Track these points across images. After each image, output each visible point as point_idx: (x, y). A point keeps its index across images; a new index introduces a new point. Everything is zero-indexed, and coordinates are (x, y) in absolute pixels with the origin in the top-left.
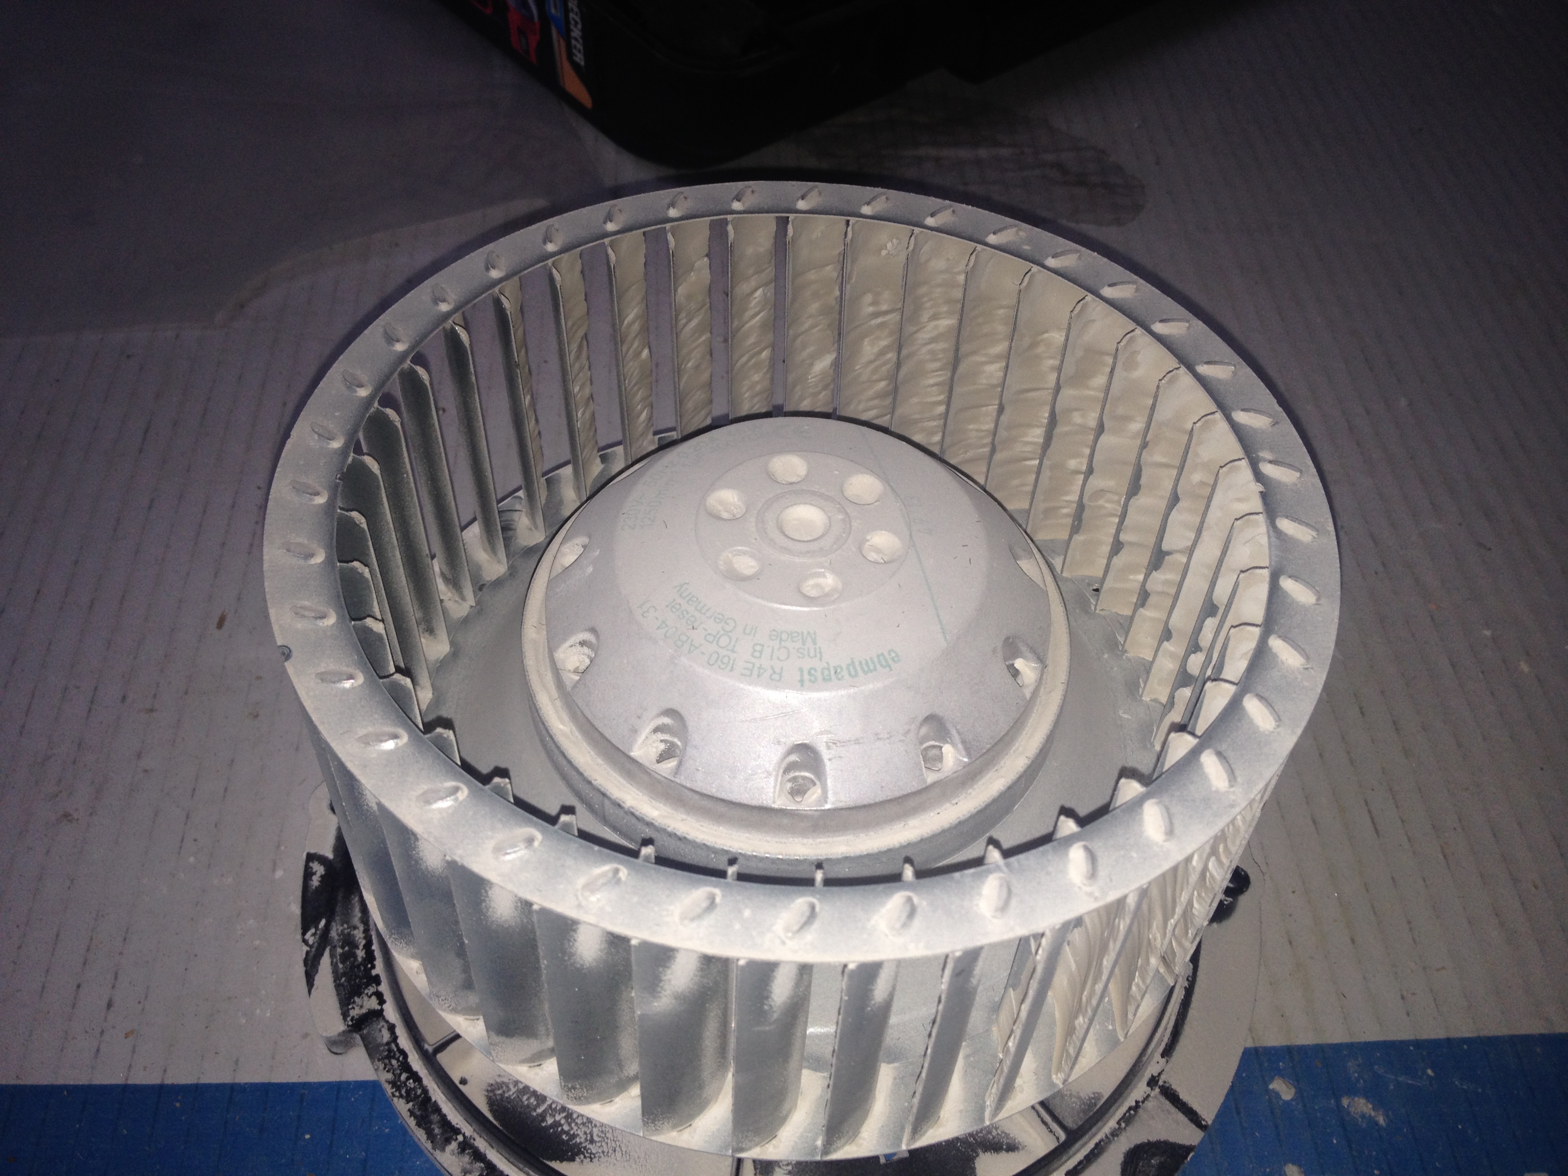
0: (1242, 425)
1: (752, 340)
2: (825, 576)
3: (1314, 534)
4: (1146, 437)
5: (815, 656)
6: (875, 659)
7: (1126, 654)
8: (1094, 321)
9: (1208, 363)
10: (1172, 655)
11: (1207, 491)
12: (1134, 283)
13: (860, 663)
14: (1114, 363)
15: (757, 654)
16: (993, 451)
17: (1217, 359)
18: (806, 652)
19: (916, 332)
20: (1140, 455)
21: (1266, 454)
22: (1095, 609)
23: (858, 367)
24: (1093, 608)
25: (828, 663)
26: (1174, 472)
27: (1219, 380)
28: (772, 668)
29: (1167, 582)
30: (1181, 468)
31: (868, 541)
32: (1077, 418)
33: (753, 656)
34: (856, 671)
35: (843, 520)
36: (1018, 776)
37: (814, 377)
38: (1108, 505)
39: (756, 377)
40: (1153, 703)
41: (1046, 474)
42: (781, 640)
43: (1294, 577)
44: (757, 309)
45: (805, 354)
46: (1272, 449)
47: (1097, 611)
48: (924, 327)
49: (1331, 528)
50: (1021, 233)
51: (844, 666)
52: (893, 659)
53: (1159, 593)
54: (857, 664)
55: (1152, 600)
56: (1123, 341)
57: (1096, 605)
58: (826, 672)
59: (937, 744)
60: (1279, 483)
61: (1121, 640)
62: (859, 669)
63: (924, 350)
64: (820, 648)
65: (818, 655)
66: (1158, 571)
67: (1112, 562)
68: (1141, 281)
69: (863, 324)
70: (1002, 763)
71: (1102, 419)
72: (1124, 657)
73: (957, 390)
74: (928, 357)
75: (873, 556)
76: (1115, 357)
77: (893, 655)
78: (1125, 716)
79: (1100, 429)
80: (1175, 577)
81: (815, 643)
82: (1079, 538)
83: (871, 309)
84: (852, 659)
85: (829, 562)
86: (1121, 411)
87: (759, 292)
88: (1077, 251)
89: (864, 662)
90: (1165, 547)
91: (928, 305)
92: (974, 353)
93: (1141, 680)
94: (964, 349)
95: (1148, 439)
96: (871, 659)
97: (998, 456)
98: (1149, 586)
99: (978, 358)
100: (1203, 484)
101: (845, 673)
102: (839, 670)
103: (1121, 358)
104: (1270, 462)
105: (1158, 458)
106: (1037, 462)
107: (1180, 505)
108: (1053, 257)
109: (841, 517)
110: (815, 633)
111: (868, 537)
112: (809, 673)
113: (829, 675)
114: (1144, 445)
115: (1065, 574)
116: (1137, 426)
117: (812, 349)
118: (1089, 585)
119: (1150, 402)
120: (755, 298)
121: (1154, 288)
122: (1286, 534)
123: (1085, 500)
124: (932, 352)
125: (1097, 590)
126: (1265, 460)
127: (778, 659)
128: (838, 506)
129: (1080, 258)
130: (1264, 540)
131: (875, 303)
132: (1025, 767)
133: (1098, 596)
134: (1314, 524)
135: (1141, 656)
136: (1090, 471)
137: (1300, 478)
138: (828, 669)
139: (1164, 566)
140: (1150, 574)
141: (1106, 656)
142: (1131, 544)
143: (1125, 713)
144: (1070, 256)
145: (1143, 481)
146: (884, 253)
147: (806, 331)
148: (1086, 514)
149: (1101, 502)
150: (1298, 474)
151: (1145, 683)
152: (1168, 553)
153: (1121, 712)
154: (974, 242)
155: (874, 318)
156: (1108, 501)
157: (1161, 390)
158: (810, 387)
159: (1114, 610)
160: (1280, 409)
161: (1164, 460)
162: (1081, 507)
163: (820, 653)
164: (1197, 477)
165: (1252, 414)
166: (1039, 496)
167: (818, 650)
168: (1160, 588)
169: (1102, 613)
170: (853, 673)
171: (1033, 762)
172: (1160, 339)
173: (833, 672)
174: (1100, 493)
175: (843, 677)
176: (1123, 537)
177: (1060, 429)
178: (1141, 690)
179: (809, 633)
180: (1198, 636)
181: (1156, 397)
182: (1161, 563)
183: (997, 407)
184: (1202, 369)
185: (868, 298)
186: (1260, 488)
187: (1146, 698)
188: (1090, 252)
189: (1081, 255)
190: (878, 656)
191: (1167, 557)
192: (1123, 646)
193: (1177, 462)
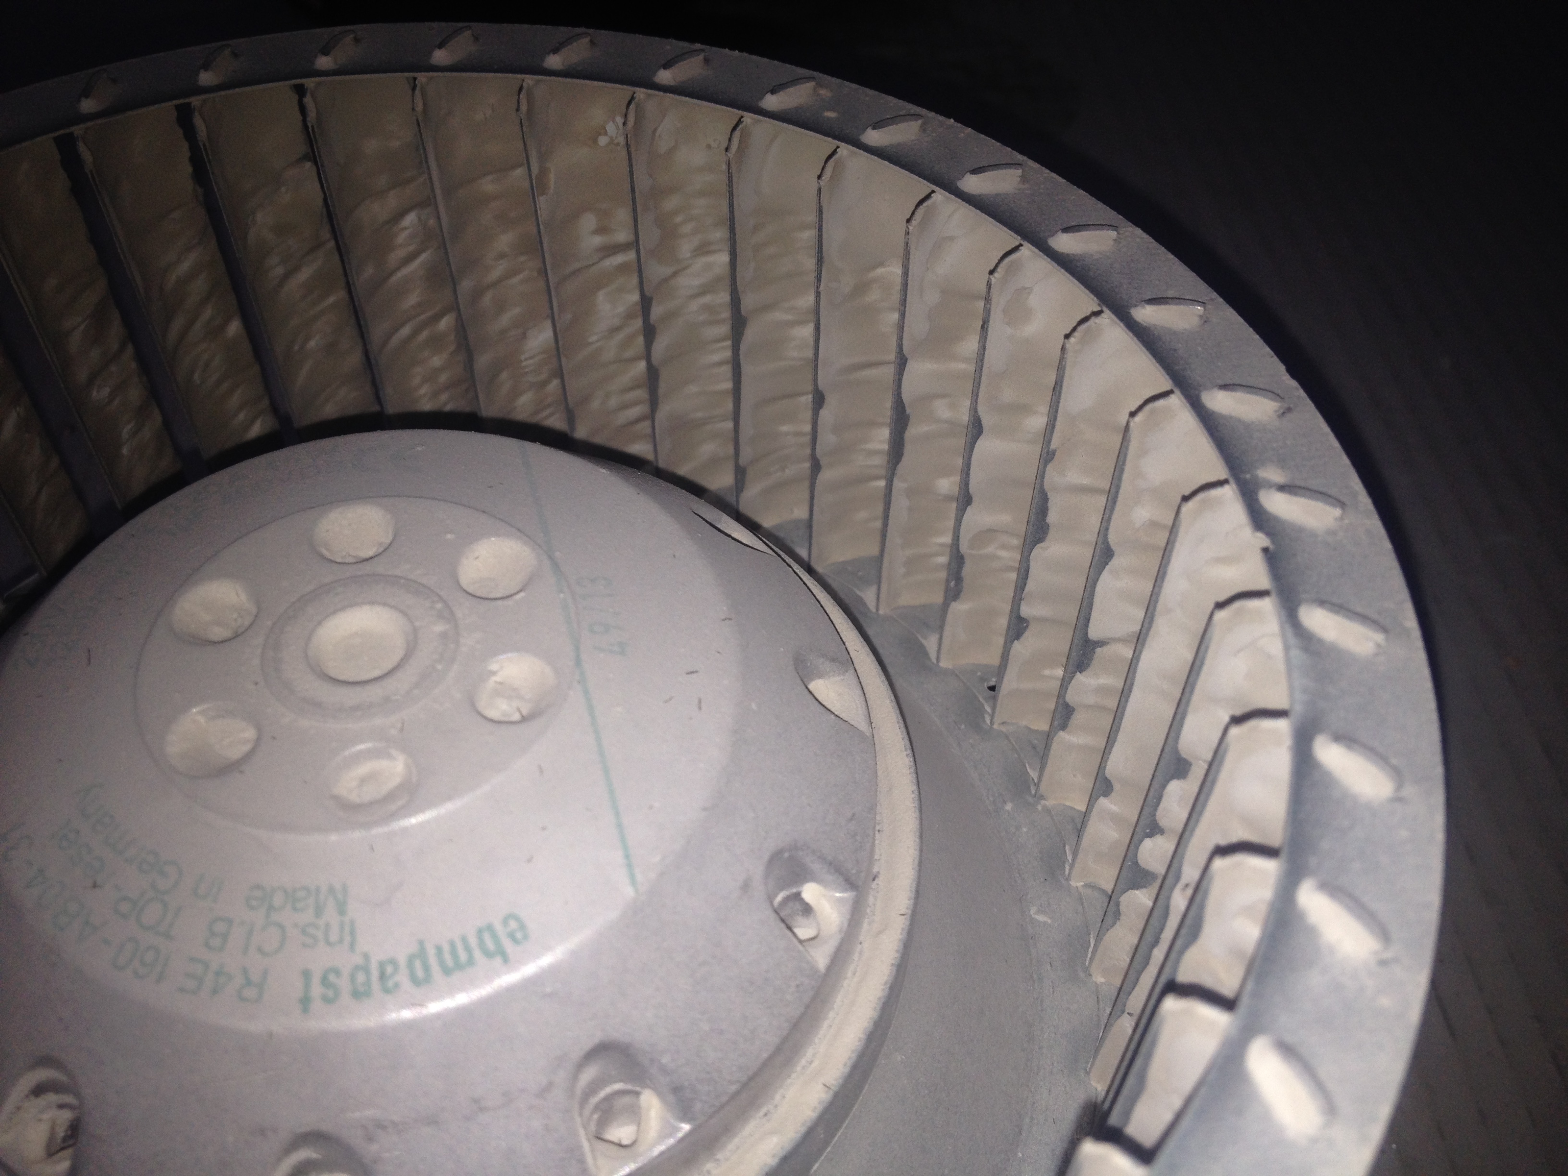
0: (1224, 417)
1: (412, 299)
2: (390, 757)
3: (1379, 637)
4: (1049, 442)
5: (341, 941)
6: (473, 941)
7: (1043, 802)
8: (951, 239)
9: (1152, 301)
10: (1116, 819)
11: (1161, 539)
12: (1018, 165)
13: (439, 950)
14: (987, 311)
15: (216, 942)
16: (816, 467)
17: (1170, 293)
18: (320, 934)
19: (675, 274)
20: (1041, 475)
21: (1272, 474)
22: (992, 723)
23: (594, 338)
24: (988, 720)
25: (366, 956)
26: (1102, 500)
27: (1175, 333)
28: (245, 971)
29: (1102, 690)
30: (1113, 496)
31: (494, 673)
32: (942, 410)
33: (207, 945)
34: (427, 968)
35: (444, 635)
36: (803, 1130)
37: (531, 358)
38: (1003, 554)
39: (437, 361)
40: (1089, 891)
41: (900, 504)
42: (271, 908)
43: (1343, 738)
44: (411, 248)
45: (505, 319)
46: (1282, 462)
47: (995, 726)
48: (684, 269)
49: (1411, 621)
50: (822, 92)
51: (402, 961)
52: (512, 936)
53: (1088, 707)
54: (431, 952)
55: (1078, 718)
56: (999, 269)
57: (992, 716)
58: (361, 977)
59: (629, 1087)
60: (1300, 530)
61: (1033, 774)
62: (433, 961)
63: (694, 305)
64: (352, 923)
65: (347, 939)
66: (1084, 673)
67: (1012, 652)
68: (1031, 163)
69: (588, 267)
70: (778, 1097)
71: (976, 411)
72: (1040, 808)
73: (747, 369)
74: (701, 318)
75: (500, 708)
76: (988, 299)
77: (513, 924)
78: (1041, 918)
79: (976, 428)
80: (1115, 682)
81: (341, 909)
82: (958, 608)
83: (597, 240)
84: (421, 943)
85: (399, 725)
86: (1008, 395)
87: (410, 219)
88: (918, 116)
89: (446, 948)
90: (1094, 633)
91: (687, 228)
92: (767, 307)
93: (1067, 848)
94: (749, 301)
95: (1053, 446)
96: (464, 940)
97: (826, 476)
98: (1071, 697)
99: (779, 316)
100: (1153, 524)
101: (403, 978)
102: (389, 970)
103: (999, 302)
104: (1282, 488)
105: (1074, 476)
106: (882, 483)
107: (1114, 562)
108: (874, 128)
109: (440, 628)
110: (345, 888)
111: (494, 667)
112: (325, 981)
113: (368, 983)
114: (1048, 456)
115: (943, 664)
116: (1037, 422)
117: (517, 311)
118: (982, 680)
119: (1052, 377)
120: (405, 228)
121: (1054, 175)
122: (1320, 641)
123: (964, 548)
124: (707, 308)
125: (992, 688)
126: (1270, 485)
127: (260, 950)
128: (439, 606)
129: (923, 128)
130: (1275, 648)
131: (601, 230)
132: (820, 1108)
133: (995, 699)
134: (1375, 616)
135: (1068, 804)
136: (965, 499)
137: (1341, 518)
138: (366, 969)
139: (1095, 662)
140: (1072, 678)
141: (1009, 807)
142: (1042, 620)
143: (1039, 912)
144: (903, 126)
145: (1052, 517)
146: (603, 141)
147: (499, 281)
148: (966, 571)
149: (990, 549)
150: (1337, 512)
151: (1075, 854)
152: (1101, 643)
153: (1033, 910)
154: (738, 108)
155: (609, 256)
156: (1004, 547)
157: (1069, 356)
158: (526, 373)
159: (1024, 723)
160: (1294, 383)
161: (1086, 481)
162: (958, 560)
163: (352, 933)
164: (1142, 514)
165: (1239, 395)
166: (894, 538)
167: (347, 929)
168: (1091, 699)
169: (1003, 729)
170: (420, 974)
171: (836, 1095)
172: (1064, 262)
173: (375, 974)
174: (988, 534)
175: (397, 985)
176: (1026, 610)
177: (912, 432)
178: (1067, 867)
179: (331, 890)
180: (1155, 810)
181: (1061, 368)
182: (1090, 659)
183: (810, 396)
184: (1145, 314)
185: (589, 221)
186: (1262, 540)
187: (1076, 883)
188: (941, 118)
189: (924, 124)
190: (480, 932)
191: (1098, 650)
192: (1037, 785)
193: (1105, 485)
